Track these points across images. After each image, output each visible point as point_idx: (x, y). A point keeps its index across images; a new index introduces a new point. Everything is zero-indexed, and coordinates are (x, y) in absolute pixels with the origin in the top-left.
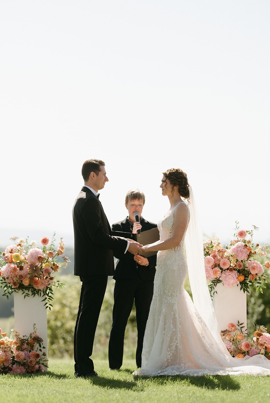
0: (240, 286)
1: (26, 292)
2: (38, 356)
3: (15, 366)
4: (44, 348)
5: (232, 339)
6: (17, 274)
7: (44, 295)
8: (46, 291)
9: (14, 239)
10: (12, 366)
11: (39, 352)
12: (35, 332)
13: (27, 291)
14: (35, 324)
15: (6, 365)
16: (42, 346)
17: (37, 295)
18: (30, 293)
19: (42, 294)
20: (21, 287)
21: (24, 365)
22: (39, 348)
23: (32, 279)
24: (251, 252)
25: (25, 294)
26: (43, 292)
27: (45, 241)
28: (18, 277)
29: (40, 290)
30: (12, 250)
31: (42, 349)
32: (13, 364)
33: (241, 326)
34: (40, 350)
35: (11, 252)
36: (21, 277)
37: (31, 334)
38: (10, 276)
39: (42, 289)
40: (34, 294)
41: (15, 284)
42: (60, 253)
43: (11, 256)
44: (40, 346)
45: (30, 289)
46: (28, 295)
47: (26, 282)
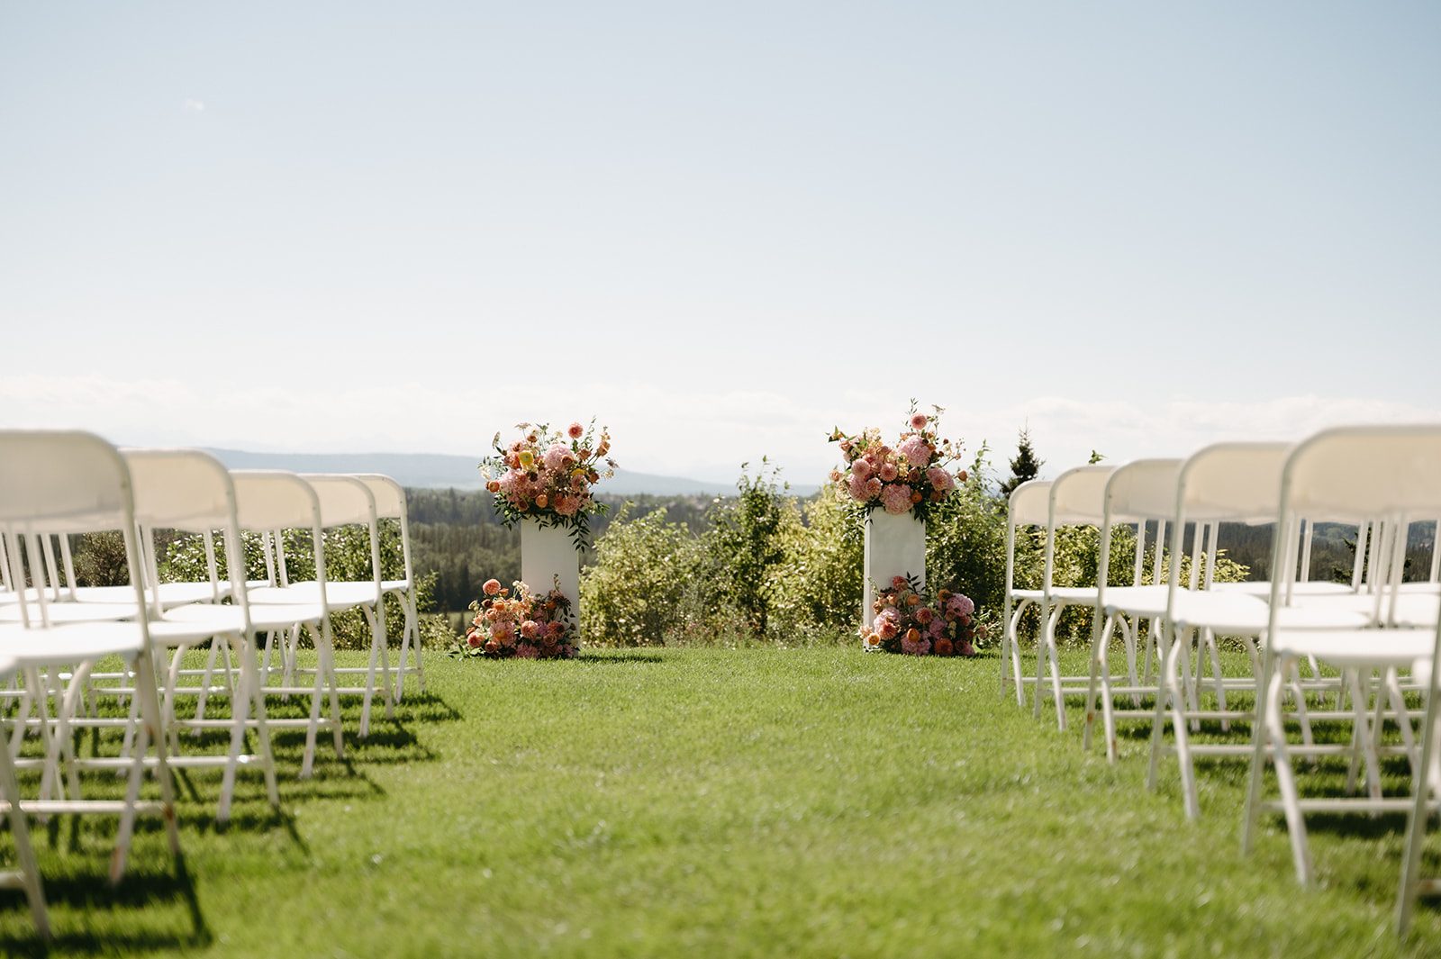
0: (914, 513)
1: (543, 518)
2: (561, 629)
3: (520, 646)
4: (572, 616)
5: (899, 604)
6: (526, 487)
7: (574, 524)
8: (577, 517)
9: (524, 427)
10: (516, 647)
11: (563, 623)
12: (557, 588)
13: (545, 517)
14: (557, 575)
15: (507, 643)
16: (569, 613)
17: (560, 525)
18: (549, 520)
19: (570, 523)
20: (534, 510)
21: (537, 644)
22: (564, 616)
23: (552, 495)
24: (934, 453)
25: (540, 522)
26: (572, 519)
27: (575, 431)
28: (528, 492)
29: (567, 517)
30: (519, 445)
31: (568, 617)
32: (518, 642)
33: (913, 582)
34: (566, 620)
35: (517, 449)
36: (533, 492)
37: (550, 593)
38: (515, 491)
39: (569, 515)
40: (555, 523)
41: (522, 504)
42: (601, 452)
43: (517, 458)
44: (566, 614)
45: (550, 515)
46: (545, 524)
47: (542, 500)
